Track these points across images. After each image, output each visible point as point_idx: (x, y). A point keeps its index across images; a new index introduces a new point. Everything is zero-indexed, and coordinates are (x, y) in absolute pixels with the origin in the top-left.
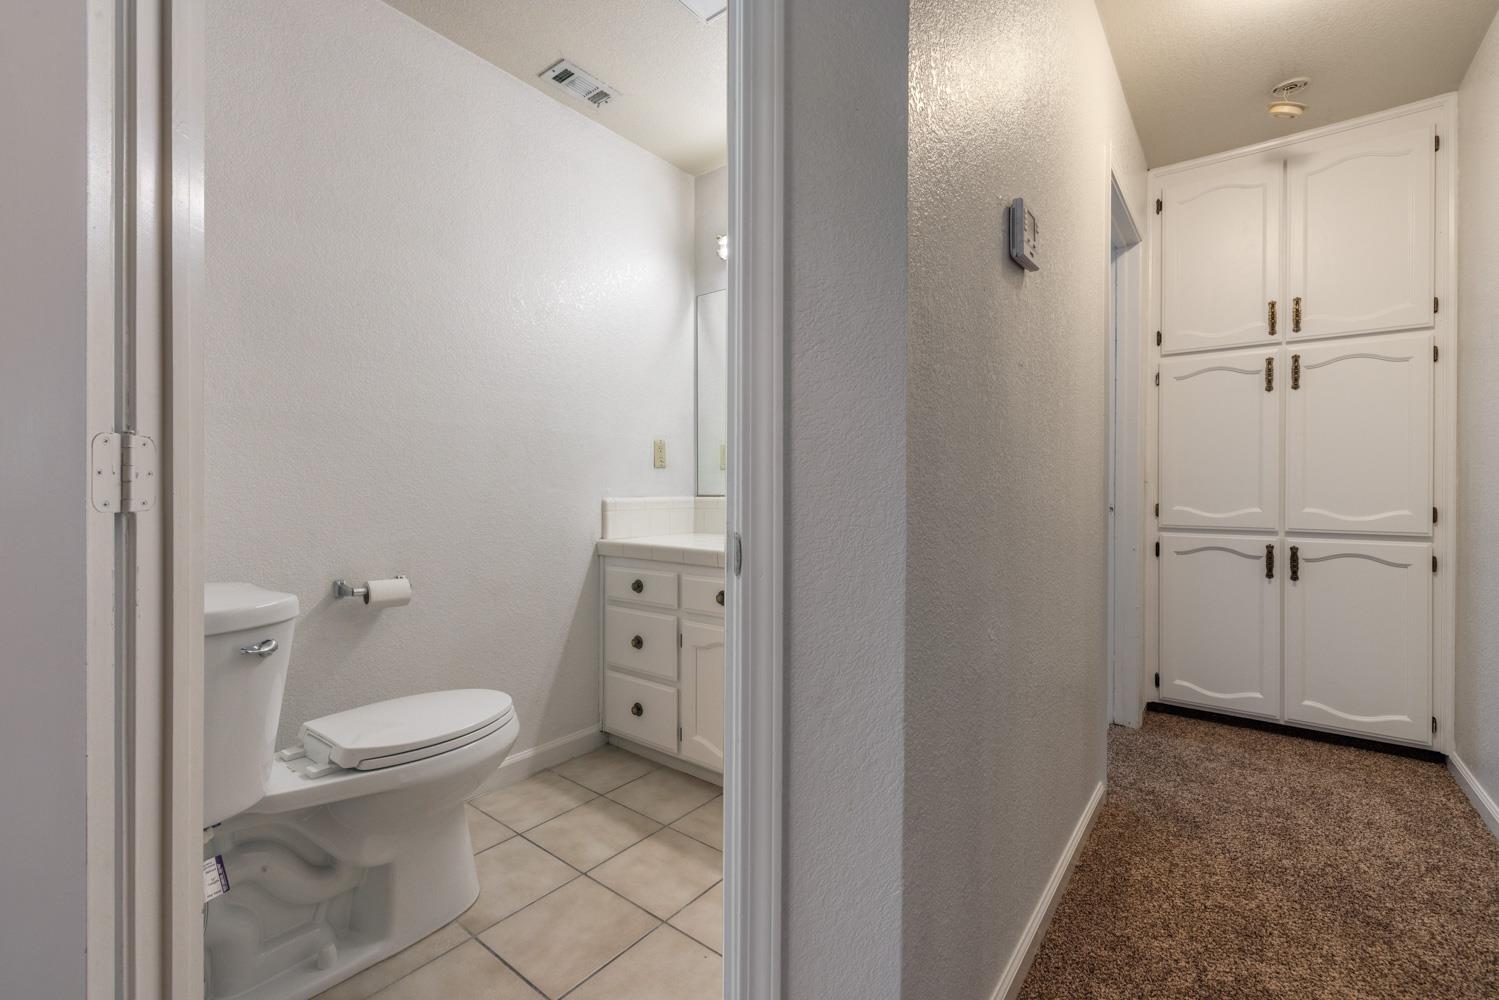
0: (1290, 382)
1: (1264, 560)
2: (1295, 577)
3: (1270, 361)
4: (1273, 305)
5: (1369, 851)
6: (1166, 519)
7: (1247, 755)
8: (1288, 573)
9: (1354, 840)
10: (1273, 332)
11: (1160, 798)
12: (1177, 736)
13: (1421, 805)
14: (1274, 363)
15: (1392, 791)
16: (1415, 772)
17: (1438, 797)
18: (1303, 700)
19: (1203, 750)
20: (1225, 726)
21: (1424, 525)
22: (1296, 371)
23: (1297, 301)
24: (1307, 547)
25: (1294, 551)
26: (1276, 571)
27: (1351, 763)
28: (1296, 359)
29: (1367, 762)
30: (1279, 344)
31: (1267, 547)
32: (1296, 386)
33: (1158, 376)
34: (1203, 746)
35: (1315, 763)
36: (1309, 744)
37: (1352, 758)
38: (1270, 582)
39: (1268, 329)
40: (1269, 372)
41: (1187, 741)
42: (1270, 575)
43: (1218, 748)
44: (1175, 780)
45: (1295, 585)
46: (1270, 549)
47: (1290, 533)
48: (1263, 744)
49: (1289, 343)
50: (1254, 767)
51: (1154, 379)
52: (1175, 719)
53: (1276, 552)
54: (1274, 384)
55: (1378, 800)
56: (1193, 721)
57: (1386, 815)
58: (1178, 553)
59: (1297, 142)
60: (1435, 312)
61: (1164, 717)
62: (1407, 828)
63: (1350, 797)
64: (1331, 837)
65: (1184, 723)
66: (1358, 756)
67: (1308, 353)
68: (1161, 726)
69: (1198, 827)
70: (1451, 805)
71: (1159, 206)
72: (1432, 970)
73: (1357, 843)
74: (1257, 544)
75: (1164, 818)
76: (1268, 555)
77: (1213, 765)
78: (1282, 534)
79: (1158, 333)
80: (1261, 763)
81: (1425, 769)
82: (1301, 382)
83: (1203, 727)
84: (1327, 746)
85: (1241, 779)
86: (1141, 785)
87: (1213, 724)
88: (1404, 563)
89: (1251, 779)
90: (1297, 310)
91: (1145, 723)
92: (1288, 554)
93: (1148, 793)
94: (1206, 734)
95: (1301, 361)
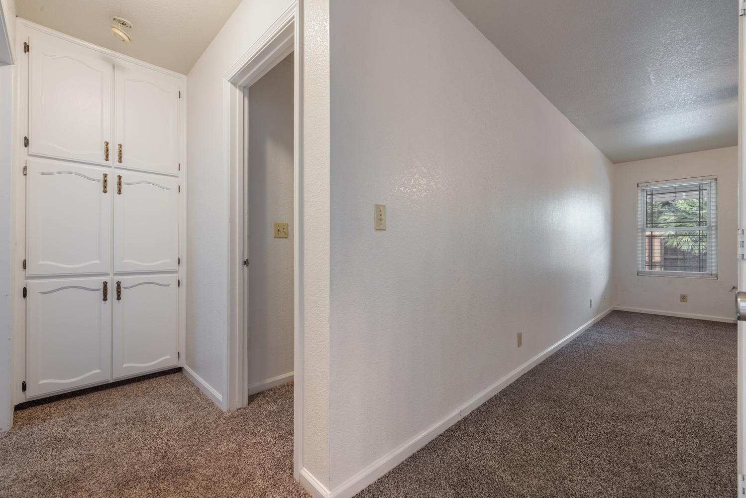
0: (116, 190)
1: (102, 290)
2: (119, 298)
3: (105, 176)
4: (107, 144)
5: (170, 432)
6: (31, 270)
7: (95, 411)
8: (115, 296)
9: (162, 431)
10: (107, 159)
11: (42, 477)
12: (44, 420)
13: (181, 396)
14: (108, 177)
15: (168, 395)
16: (173, 380)
17: (184, 388)
18: (123, 365)
19: (66, 422)
20: (77, 398)
21: (175, 266)
22: (120, 184)
23: (121, 146)
24: (125, 281)
25: (119, 284)
26: (109, 296)
27: (148, 388)
28: (120, 178)
29: (154, 385)
30: (110, 167)
31: (104, 283)
32: (119, 193)
33: (25, 169)
34: (65, 418)
35: (132, 397)
36: (126, 387)
37: (147, 386)
38: (105, 303)
39: (104, 157)
40: (105, 182)
41: (53, 420)
42: (105, 299)
43: (76, 415)
44: (52, 455)
45: (119, 303)
46: (105, 284)
47: (116, 274)
48: (103, 399)
49: (115, 168)
50: (101, 417)
51: (22, 170)
52: (39, 408)
53: (109, 286)
54: (108, 189)
55: (165, 403)
56: (53, 403)
57: (171, 408)
58: (42, 293)
59: (121, 58)
60: (179, 170)
61: (30, 410)
62: (180, 411)
63: (153, 407)
64: (152, 436)
65: (47, 407)
66: (149, 383)
67: (126, 176)
68: (30, 419)
69: (77, 481)
70: (190, 390)
71: (27, 48)
72: (211, 477)
73: (164, 431)
74: (98, 282)
75: (51, 490)
76: (104, 288)
77: (76, 428)
78: (112, 275)
79: (25, 138)
80: (104, 411)
81: (176, 377)
82: (122, 191)
83: (62, 404)
84: (135, 384)
85: (96, 428)
86: (25, 476)
87: (68, 400)
88: (167, 284)
89: (102, 425)
90: (121, 151)
91: (15, 422)
92: (115, 286)
93: (32, 478)
94: (65, 409)
95: (122, 180)
